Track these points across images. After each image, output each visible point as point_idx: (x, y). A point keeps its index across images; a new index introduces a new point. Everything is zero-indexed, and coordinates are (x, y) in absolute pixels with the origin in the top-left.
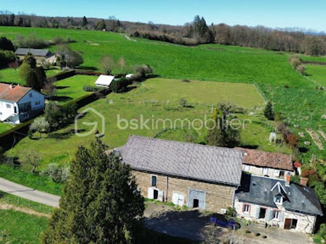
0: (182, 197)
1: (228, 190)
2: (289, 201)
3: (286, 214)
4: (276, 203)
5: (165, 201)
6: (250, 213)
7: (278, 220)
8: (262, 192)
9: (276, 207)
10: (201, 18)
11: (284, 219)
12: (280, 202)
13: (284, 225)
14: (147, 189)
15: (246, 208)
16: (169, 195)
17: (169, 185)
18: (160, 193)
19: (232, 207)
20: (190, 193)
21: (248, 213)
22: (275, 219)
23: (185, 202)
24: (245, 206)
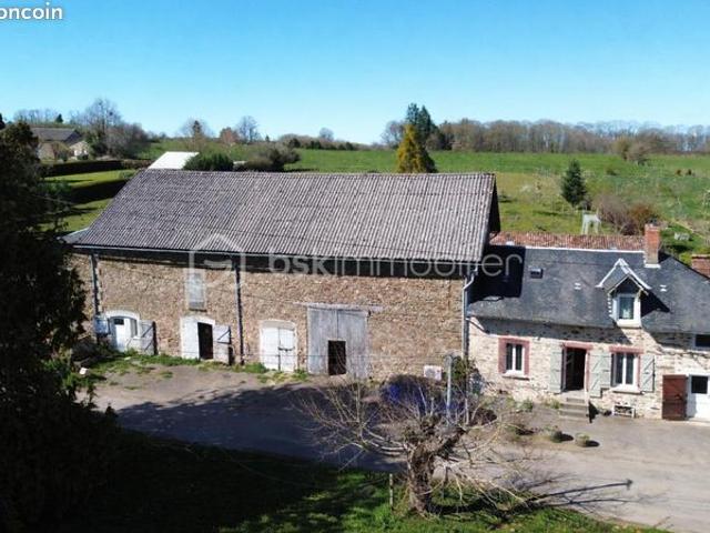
0: (289, 339)
1: (443, 293)
2: (665, 309)
3: (663, 360)
4: (620, 323)
5: (238, 359)
6: (527, 372)
7: (633, 388)
8: (563, 293)
9: (622, 339)
10: (421, 110)
11: (659, 379)
12: (632, 317)
13: (660, 405)
14: (176, 325)
15: (512, 356)
16: (248, 337)
17: (244, 299)
18: (219, 334)
19: (462, 355)
20: (315, 320)
21: (521, 373)
22: (623, 387)
23: (301, 358)
24: (509, 345)
